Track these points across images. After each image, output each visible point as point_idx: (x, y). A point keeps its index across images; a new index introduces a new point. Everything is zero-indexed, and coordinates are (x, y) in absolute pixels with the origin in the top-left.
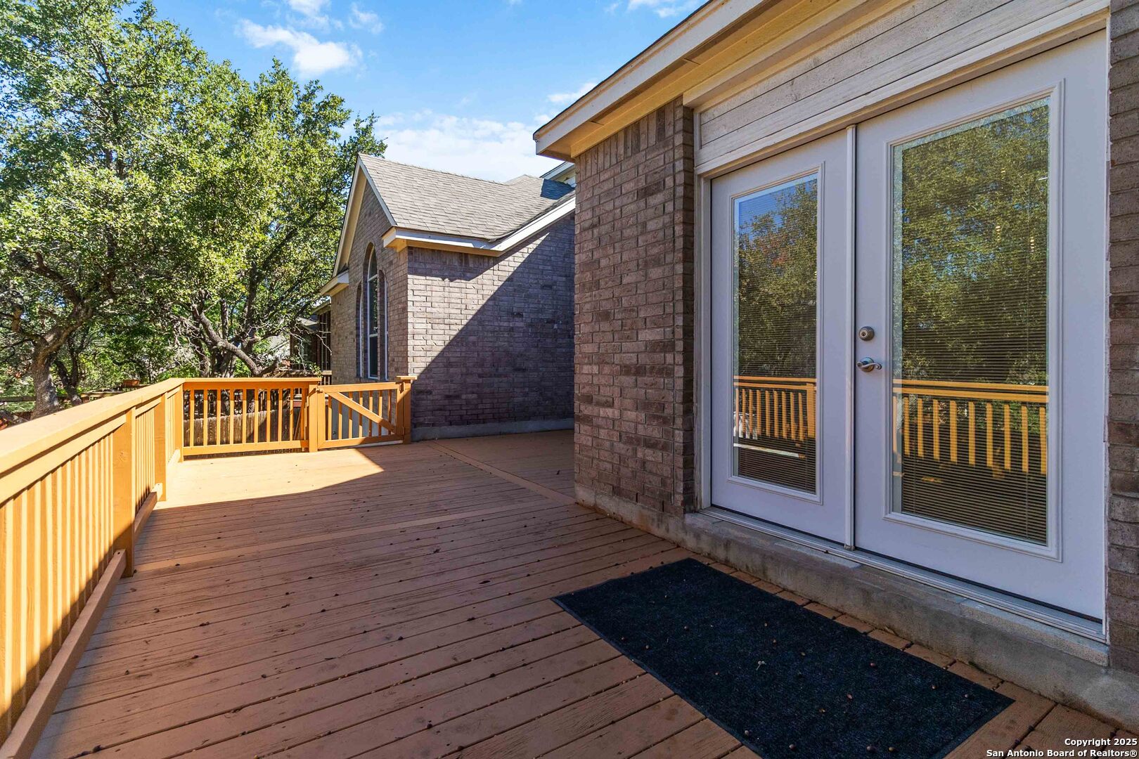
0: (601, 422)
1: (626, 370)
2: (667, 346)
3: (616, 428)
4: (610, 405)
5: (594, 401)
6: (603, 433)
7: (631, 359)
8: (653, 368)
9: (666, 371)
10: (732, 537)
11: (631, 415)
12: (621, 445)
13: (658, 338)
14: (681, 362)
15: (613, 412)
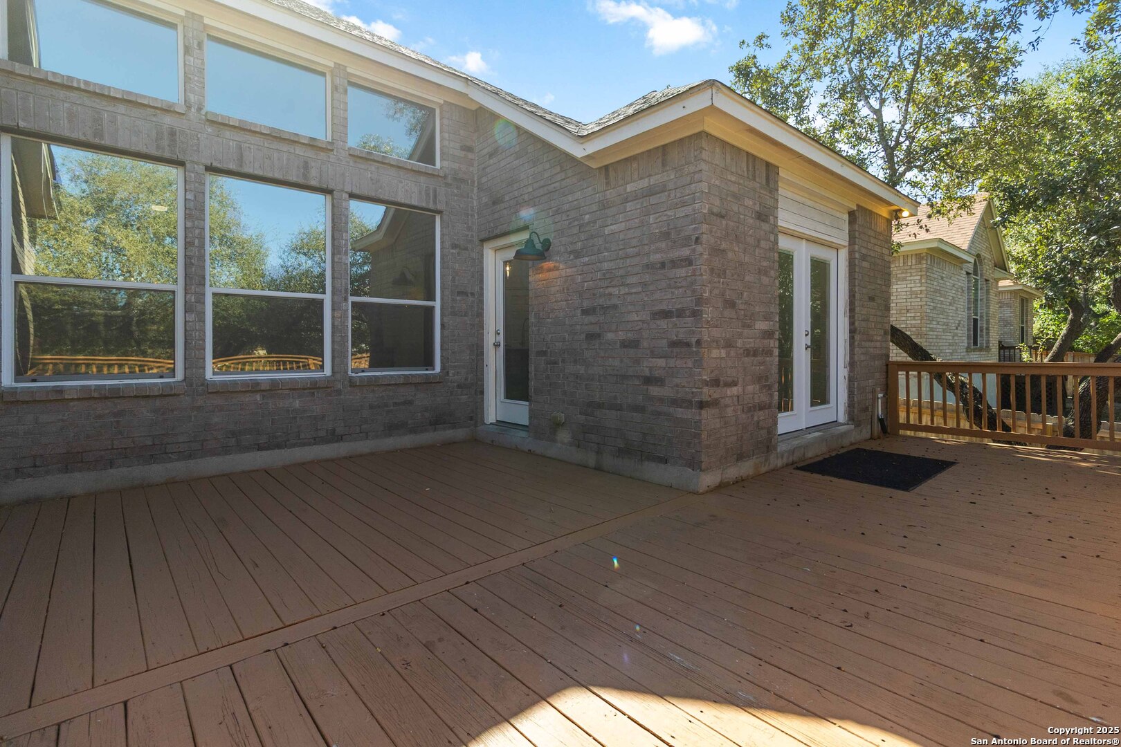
0: (728, 401)
1: (748, 352)
2: (768, 334)
3: (740, 403)
4: (734, 384)
5: (721, 383)
6: (730, 411)
7: (751, 344)
8: (763, 350)
9: (769, 353)
10: (795, 446)
11: (750, 388)
12: (744, 416)
13: (766, 328)
14: (777, 346)
15: (738, 390)
